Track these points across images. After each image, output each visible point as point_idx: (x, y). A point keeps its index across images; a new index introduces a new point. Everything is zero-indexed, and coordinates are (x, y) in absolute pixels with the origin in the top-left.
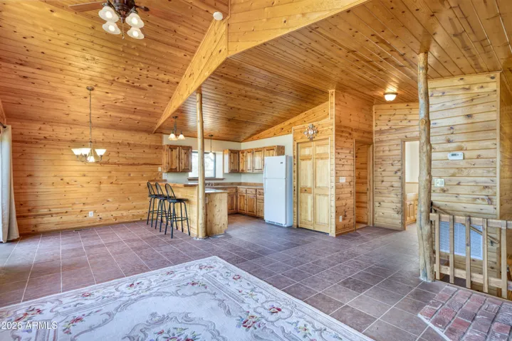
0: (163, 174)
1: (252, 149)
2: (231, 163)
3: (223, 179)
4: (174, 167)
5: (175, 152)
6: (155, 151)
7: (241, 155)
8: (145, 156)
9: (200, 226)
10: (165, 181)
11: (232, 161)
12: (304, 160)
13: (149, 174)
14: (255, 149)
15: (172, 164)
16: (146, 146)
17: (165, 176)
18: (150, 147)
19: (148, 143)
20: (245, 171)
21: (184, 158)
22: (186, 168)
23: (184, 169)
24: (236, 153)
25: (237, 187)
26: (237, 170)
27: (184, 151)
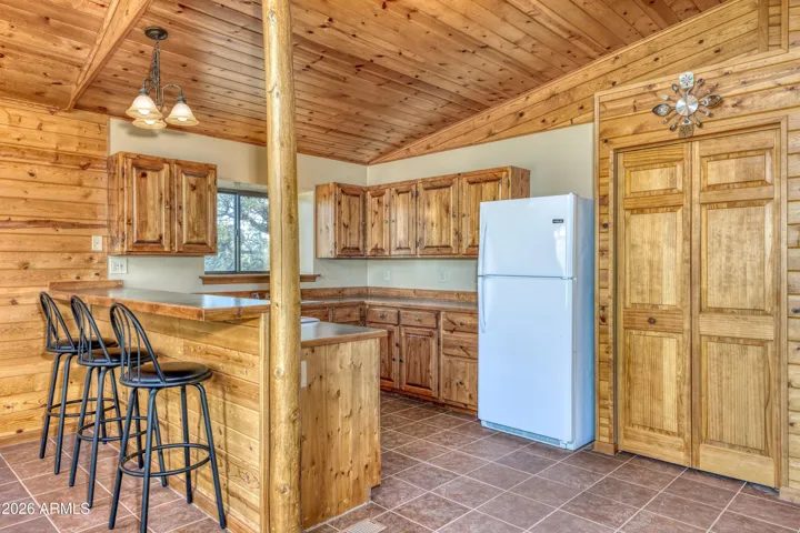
0: (111, 260)
1: (415, 182)
2: (342, 226)
3: (312, 278)
4: (149, 236)
5: (156, 183)
6: (76, 176)
7: (372, 202)
8: (34, 192)
9: (279, 501)
10: (119, 286)
11: (345, 219)
12: (641, 211)
13: (54, 262)
14: (424, 181)
15: (143, 225)
16: (42, 154)
17: (117, 269)
18: (57, 158)
19: (50, 144)
20: (387, 253)
21: (188, 203)
22: (195, 239)
23: (187, 243)
24: (358, 196)
25: (363, 304)
26: (358, 249)
27: (188, 181)
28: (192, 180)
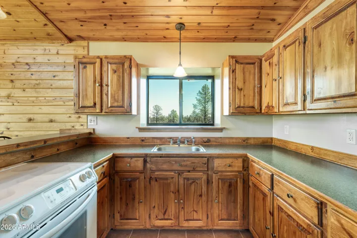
0: (89, 117)
2: (237, 90)
3: (220, 130)
4: (88, 103)
5: (92, 70)
11: (240, 84)
15: (86, 95)
17: (91, 122)
20: (276, 110)
21: (112, 82)
22: (116, 104)
23: (111, 107)
24: (254, 64)
25: (246, 156)
26: (253, 107)
27: (111, 67)
28: (114, 66)
